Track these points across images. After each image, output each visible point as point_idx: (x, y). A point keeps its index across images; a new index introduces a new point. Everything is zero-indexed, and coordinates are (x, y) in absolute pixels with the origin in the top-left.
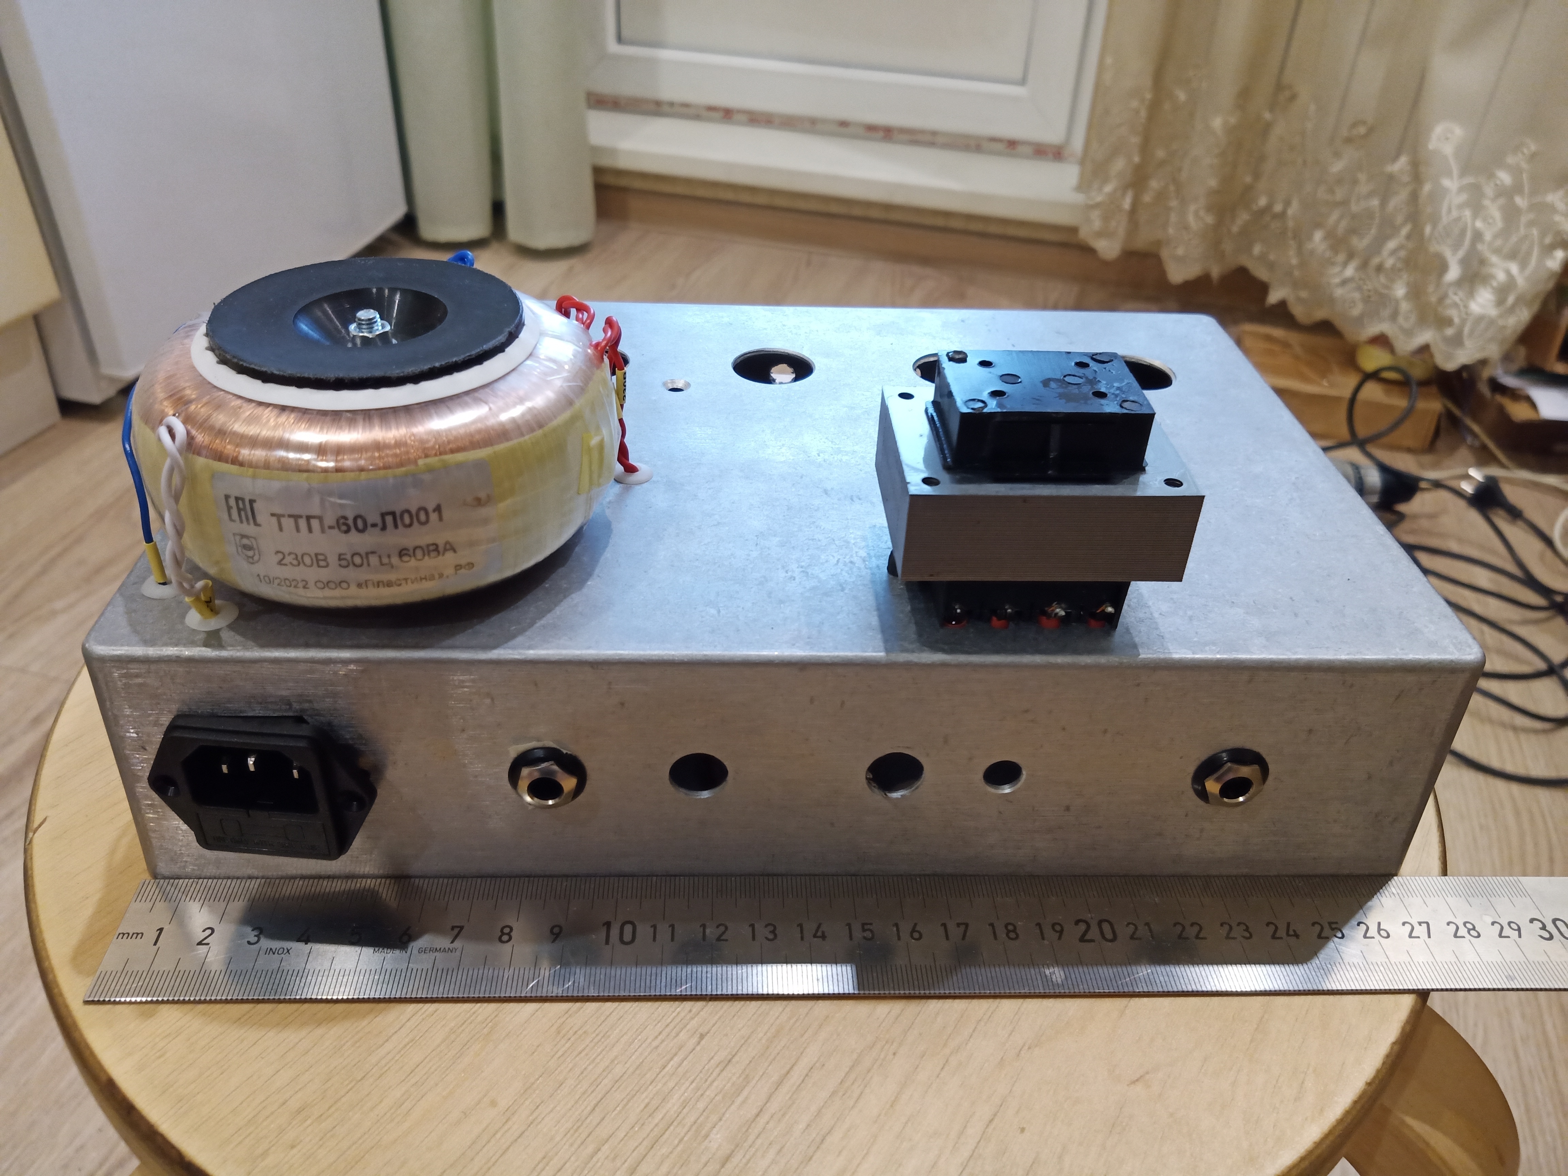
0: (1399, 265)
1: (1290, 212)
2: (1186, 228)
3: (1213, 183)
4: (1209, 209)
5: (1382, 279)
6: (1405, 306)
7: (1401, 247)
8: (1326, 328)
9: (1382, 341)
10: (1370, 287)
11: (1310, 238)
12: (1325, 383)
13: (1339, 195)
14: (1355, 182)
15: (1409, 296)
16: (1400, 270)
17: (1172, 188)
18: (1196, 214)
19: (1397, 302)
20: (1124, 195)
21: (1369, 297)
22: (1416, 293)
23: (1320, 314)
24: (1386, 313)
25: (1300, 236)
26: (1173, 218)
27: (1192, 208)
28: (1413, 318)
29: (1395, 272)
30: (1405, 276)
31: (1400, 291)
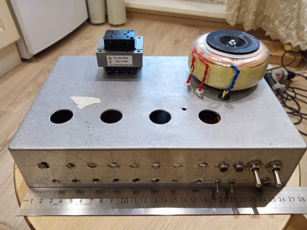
0: (294, 28)
1: (271, 16)
2: (249, 19)
3: (255, 10)
4: (254, 15)
5: (290, 31)
6: (295, 37)
7: (295, 24)
8: (278, 41)
9: (289, 44)
10: (287, 32)
11: (275, 22)
12: (277, 53)
13: (282, 12)
14: (286, 9)
15: (296, 34)
16: (294, 29)
17: (246, 11)
18: (251, 17)
19: (293, 35)
20: (236, 13)
21: (287, 34)
22: (297, 34)
23: (276, 38)
24: (291, 38)
25: (273, 21)
26: (246, 17)
27: (250, 15)
28: (296, 39)
29: (293, 29)
30: (295, 30)
31: (294, 33)
